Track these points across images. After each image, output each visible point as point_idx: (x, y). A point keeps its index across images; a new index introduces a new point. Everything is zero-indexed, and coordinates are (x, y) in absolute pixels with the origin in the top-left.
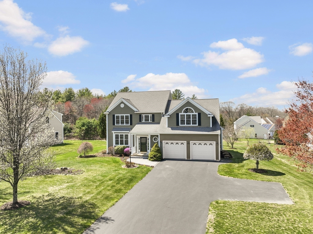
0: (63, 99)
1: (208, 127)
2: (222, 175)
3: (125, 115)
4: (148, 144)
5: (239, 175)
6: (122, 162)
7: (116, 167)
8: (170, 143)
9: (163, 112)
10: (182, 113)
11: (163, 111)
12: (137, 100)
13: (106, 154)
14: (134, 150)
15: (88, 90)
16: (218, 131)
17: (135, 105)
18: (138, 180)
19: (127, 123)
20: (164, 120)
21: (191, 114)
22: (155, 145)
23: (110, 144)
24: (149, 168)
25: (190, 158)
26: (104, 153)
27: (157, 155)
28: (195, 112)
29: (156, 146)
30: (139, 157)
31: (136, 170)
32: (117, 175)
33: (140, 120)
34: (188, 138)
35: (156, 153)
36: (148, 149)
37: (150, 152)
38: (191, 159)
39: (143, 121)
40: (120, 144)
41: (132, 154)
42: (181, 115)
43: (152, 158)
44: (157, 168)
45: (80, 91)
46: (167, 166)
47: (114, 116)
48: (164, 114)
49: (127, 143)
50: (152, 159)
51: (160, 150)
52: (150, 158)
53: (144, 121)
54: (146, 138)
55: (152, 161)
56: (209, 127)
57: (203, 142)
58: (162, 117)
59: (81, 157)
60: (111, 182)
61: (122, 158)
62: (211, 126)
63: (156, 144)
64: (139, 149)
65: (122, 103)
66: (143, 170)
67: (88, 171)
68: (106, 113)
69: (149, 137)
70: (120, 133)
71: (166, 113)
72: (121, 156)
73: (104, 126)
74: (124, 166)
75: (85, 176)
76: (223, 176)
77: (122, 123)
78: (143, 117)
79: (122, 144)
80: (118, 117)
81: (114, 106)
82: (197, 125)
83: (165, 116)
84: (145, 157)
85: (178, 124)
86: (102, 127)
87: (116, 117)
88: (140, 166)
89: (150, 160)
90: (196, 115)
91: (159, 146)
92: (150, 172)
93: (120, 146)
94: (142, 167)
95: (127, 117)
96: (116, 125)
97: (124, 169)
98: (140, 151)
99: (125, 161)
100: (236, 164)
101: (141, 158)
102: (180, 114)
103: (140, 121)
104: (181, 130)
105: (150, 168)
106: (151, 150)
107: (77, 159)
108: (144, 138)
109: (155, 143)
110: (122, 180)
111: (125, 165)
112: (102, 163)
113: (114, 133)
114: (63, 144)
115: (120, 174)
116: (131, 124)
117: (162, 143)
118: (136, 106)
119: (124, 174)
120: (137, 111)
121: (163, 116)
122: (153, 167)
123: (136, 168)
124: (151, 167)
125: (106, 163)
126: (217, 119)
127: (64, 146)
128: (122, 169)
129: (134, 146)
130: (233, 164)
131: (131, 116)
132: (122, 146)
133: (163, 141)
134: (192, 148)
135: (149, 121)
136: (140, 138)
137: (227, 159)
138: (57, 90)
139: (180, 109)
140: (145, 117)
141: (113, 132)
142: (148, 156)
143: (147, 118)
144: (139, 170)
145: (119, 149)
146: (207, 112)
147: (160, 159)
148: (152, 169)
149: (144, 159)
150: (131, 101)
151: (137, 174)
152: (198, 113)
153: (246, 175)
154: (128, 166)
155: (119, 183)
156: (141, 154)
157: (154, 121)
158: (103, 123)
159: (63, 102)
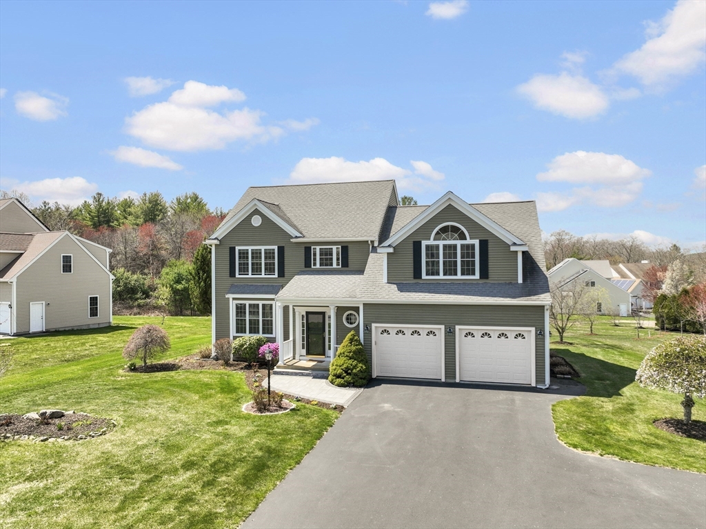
0: (137, 218)
1: (510, 283)
2: (575, 446)
3: (263, 248)
4: (330, 334)
5: (636, 448)
6: (246, 388)
7: (222, 407)
8: (393, 332)
9: (372, 239)
10: (429, 239)
11: (373, 234)
12: (299, 205)
13: (209, 361)
14: (289, 350)
15: (197, 198)
16: (543, 296)
17: (293, 219)
18: (285, 469)
19: (270, 269)
20: (378, 263)
21: (459, 243)
22: (349, 336)
23: (222, 332)
24: (327, 415)
25: (455, 378)
26: (206, 356)
27: (355, 367)
28: (471, 238)
29: (351, 340)
30: (301, 372)
31: (284, 421)
32: (218, 444)
33: (308, 264)
34: (450, 317)
35: (350, 362)
36: (330, 349)
37: (335, 357)
38: (457, 380)
39: (315, 264)
40: (250, 333)
41: (280, 363)
42: (427, 247)
43: (338, 376)
44: (352, 413)
45: (178, 200)
46: (387, 406)
47: (232, 250)
48: (376, 244)
49: (268, 328)
50: (339, 380)
51: (363, 354)
52: (334, 375)
53: (318, 266)
54: (323, 314)
55: (341, 385)
56: (513, 283)
57: (495, 330)
58: (371, 255)
59: (133, 368)
60: (189, 474)
61: (250, 373)
62: (520, 280)
63: (352, 332)
64: (303, 348)
65: (256, 212)
66: (308, 421)
67: (130, 421)
68: (211, 243)
69: (332, 313)
70: (248, 299)
71: (381, 242)
72: (249, 367)
73: (206, 279)
74: (247, 407)
75: (108, 447)
76: (579, 451)
77: (256, 269)
78: (315, 255)
79: (255, 333)
80: (244, 255)
81: (234, 223)
82: (477, 276)
83: (379, 250)
84: (320, 373)
85: (417, 274)
86: (202, 283)
87: (240, 253)
88: (299, 403)
89: (332, 382)
90: (473, 246)
91: (362, 341)
92: (329, 429)
93: (249, 338)
94: (305, 408)
95: (269, 254)
96: (237, 276)
97: (247, 417)
98: (304, 352)
99: (257, 384)
100: (602, 399)
101: (308, 375)
102: (424, 243)
103: (307, 266)
104: (429, 292)
105: (330, 412)
106: (337, 353)
107: (119, 375)
108: (316, 316)
109: (350, 330)
110: (227, 468)
111: (252, 402)
112: (185, 393)
113: (234, 299)
114: (109, 329)
115: (227, 436)
116: (281, 274)
117: (370, 331)
118: (295, 223)
119: (240, 441)
120: (299, 235)
121: (374, 250)
122: (343, 407)
123: (288, 414)
124: (335, 408)
125: (197, 392)
126: (536, 260)
127: (108, 335)
128: (239, 417)
129: (286, 337)
130: (596, 401)
131: (281, 250)
132: (255, 337)
133: (374, 325)
134: (460, 347)
135: (332, 265)
136: (305, 314)
137: (567, 381)
138: (126, 197)
139: (425, 230)
140: (321, 255)
141: (230, 296)
142: (328, 370)
143: (326, 255)
144: (293, 422)
145: (242, 345)
146: (507, 238)
147: (364, 379)
148: (337, 418)
149: (315, 377)
150: (283, 208)
151: (284, 441)
152: (480, 241)
153: (658, 446)
154: (262, 407)
155: (210, 484)
156: (307, 363)
157: (347, 266)
158: (204, 272)
159: (138, 225)
